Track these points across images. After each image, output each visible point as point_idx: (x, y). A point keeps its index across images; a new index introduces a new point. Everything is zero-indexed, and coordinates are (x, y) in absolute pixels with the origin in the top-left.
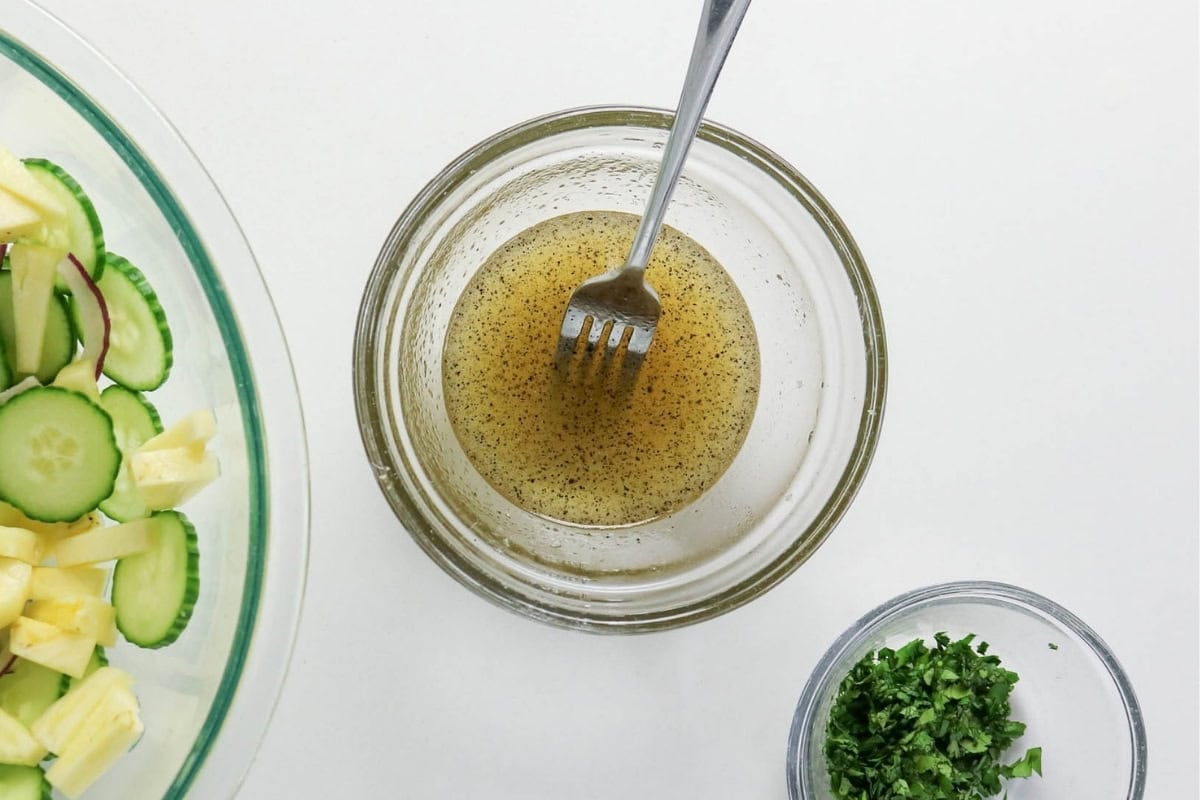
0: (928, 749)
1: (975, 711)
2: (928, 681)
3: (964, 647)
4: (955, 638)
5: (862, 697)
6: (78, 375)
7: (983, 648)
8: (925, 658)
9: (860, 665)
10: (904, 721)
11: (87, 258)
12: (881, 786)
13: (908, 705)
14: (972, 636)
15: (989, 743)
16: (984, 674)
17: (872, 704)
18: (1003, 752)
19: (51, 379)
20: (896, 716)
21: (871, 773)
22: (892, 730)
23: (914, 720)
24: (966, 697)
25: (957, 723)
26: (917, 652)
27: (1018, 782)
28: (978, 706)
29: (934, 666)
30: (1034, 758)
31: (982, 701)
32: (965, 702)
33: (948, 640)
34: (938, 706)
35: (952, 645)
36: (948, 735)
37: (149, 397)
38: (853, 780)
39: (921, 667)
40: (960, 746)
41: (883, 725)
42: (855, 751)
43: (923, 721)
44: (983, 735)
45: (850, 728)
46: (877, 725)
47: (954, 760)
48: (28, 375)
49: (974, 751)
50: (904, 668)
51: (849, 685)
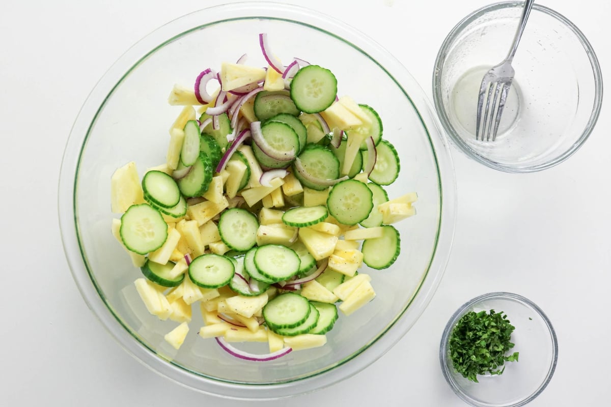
0: (484, 347)
1: (499, 337)
2: (486, 325)
3: (499, 315)
4: (497, 312)
5: (465, 327)
6: (362, 177)
7: (505, 317)
8: (485, 317)
9: (466, 316)
10: (477, 336)
11: (376, 138)
12: (467, 356)
13: (478, 331)
14: (503, 312)
15: (503, 348)
16: (504, 325)
17: (468, 329)
18: (506, 352)
19: (354, 177)
20: (475, 334)
21: (464, 352)
22: (473, 339)
23: (481, 336)
24: (497, 332)
25: (494, 340)
26: (483, 315)
27: (510, 363)
28: (501, 336)
29: (489, 320)
30: (516, 356)
31: (502, 334)
32: (497, 333)
33: (494, 312)
34: (489, 333)
35: (495, 315)
36: (490, 343)
37: (384, 187)
38: (459, 353)
39: (484, 320)
40: (493, 348)
41: (471, 336)
42: (460, 343)
43: (483, 337)
44: (501, 345)
45: (459, 336)
46: (469, 336)
47: (490, 352)
48: (346, 175)
49: (497, 350)
50: (478, 319)
51: (462, 321)
